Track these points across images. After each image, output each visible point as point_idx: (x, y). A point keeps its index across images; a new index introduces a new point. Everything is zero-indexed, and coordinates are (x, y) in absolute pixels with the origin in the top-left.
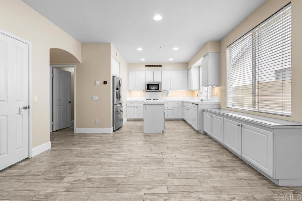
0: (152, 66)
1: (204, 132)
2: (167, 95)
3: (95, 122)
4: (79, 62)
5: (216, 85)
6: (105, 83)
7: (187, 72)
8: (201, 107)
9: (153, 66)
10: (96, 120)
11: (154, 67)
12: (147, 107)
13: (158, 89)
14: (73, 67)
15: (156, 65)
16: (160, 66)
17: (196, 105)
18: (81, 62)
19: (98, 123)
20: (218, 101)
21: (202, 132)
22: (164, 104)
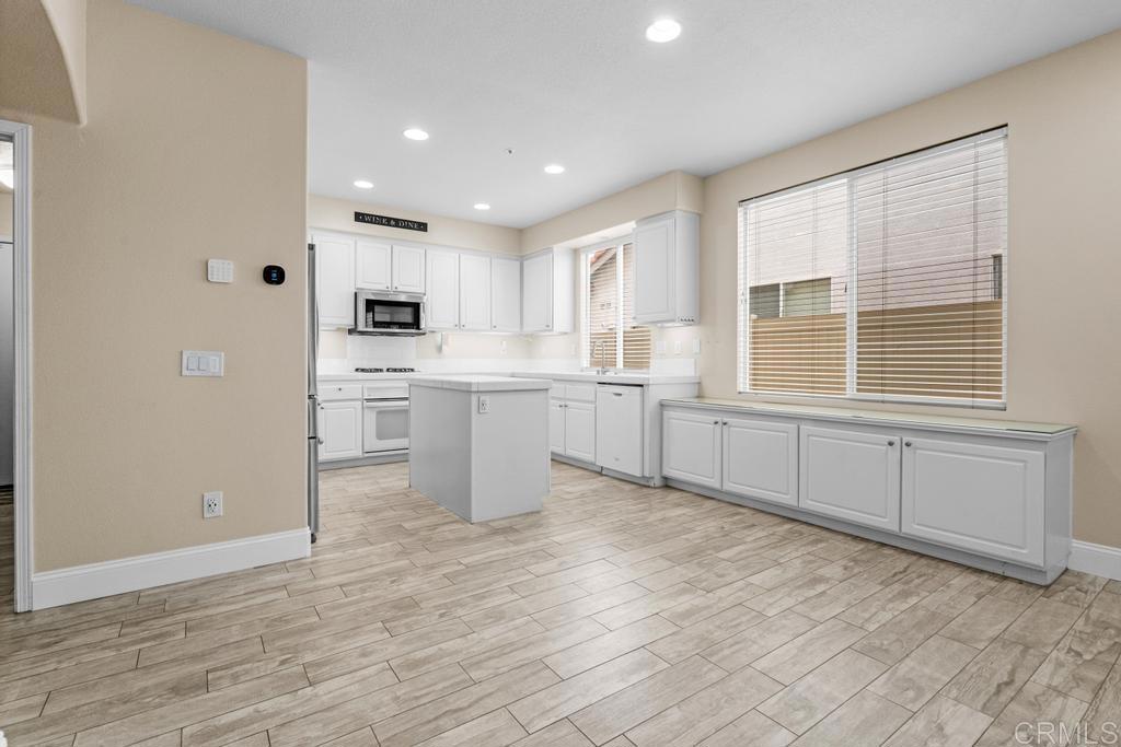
0: (389, 219)
1: (665, 478)
2: (440, 349)
3: (204, 506)
4: (77, 120)
5: (689, 321)
6: (274, 275)
7: (518, 263)
8: (655, 395)
9: (393, 223)
10: (207, 496)
11: (397, 226)
12: (488, 402)
13: (416, 324)
14: (10, 138)
15: (405, 221)
16: (422, 227)
17: (640, 388)
18: (84, 120)
19: (220, 510)
20: (693, 374)
21: (657, 482)
22: (547, 390)
